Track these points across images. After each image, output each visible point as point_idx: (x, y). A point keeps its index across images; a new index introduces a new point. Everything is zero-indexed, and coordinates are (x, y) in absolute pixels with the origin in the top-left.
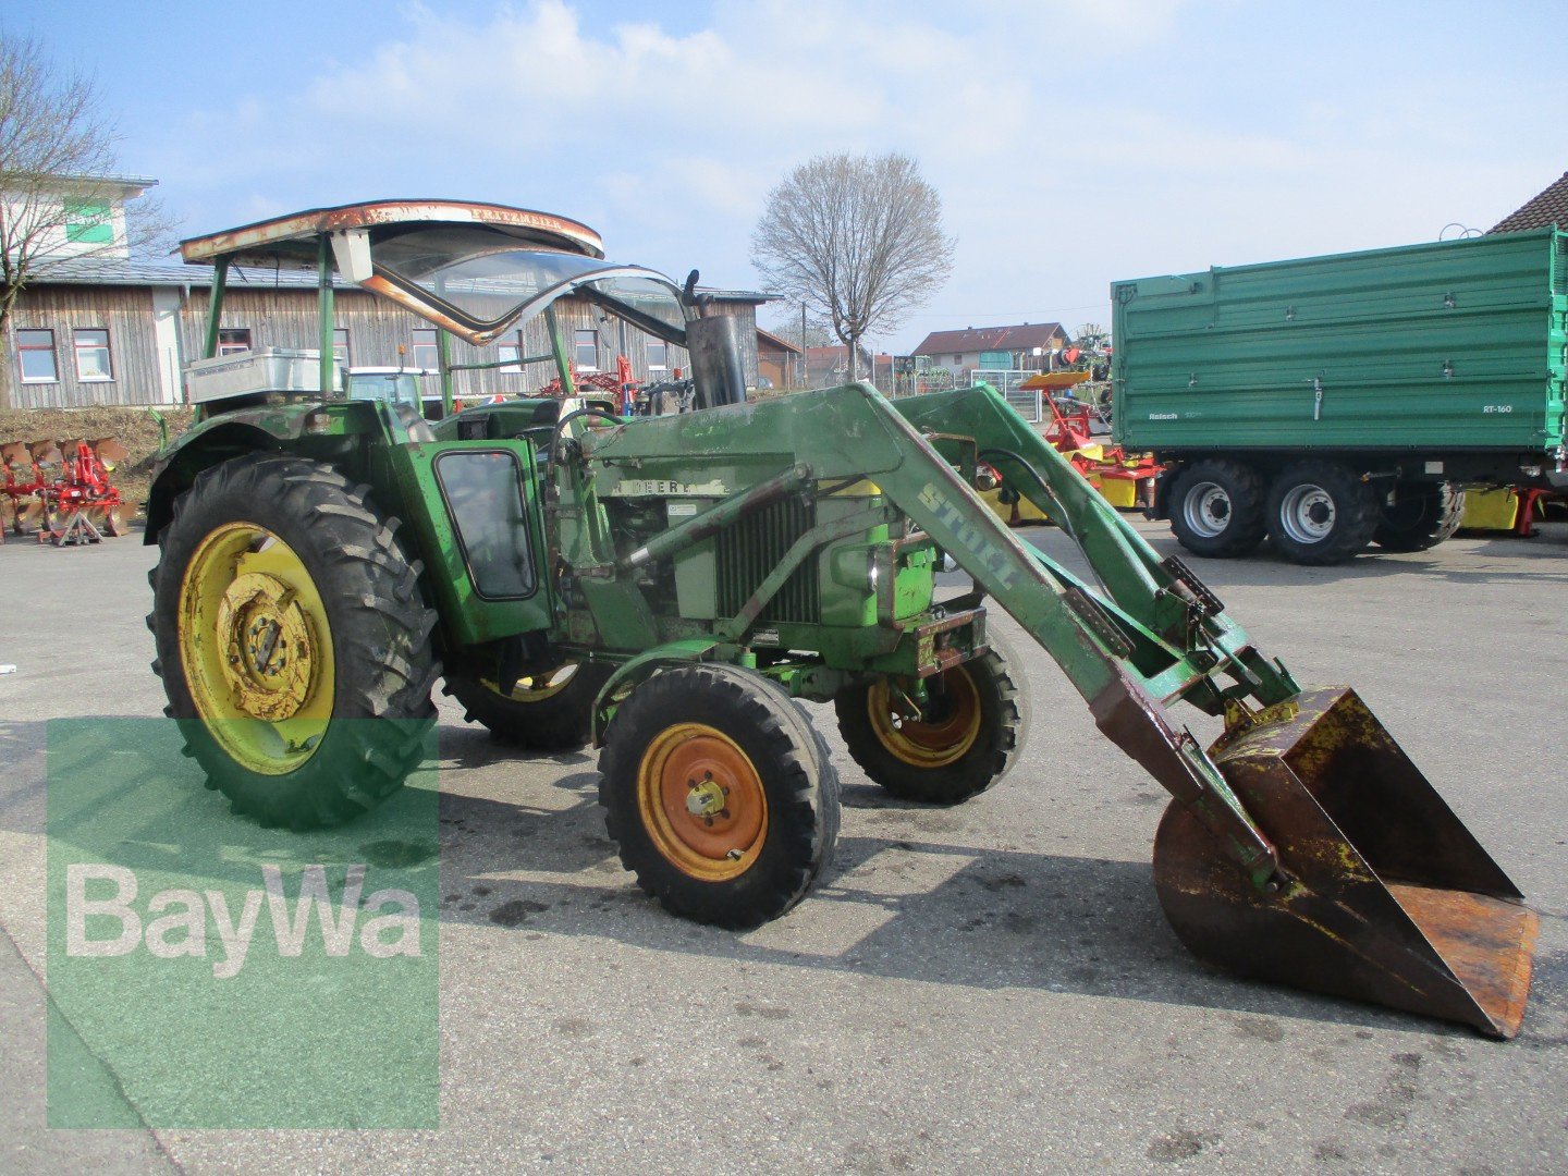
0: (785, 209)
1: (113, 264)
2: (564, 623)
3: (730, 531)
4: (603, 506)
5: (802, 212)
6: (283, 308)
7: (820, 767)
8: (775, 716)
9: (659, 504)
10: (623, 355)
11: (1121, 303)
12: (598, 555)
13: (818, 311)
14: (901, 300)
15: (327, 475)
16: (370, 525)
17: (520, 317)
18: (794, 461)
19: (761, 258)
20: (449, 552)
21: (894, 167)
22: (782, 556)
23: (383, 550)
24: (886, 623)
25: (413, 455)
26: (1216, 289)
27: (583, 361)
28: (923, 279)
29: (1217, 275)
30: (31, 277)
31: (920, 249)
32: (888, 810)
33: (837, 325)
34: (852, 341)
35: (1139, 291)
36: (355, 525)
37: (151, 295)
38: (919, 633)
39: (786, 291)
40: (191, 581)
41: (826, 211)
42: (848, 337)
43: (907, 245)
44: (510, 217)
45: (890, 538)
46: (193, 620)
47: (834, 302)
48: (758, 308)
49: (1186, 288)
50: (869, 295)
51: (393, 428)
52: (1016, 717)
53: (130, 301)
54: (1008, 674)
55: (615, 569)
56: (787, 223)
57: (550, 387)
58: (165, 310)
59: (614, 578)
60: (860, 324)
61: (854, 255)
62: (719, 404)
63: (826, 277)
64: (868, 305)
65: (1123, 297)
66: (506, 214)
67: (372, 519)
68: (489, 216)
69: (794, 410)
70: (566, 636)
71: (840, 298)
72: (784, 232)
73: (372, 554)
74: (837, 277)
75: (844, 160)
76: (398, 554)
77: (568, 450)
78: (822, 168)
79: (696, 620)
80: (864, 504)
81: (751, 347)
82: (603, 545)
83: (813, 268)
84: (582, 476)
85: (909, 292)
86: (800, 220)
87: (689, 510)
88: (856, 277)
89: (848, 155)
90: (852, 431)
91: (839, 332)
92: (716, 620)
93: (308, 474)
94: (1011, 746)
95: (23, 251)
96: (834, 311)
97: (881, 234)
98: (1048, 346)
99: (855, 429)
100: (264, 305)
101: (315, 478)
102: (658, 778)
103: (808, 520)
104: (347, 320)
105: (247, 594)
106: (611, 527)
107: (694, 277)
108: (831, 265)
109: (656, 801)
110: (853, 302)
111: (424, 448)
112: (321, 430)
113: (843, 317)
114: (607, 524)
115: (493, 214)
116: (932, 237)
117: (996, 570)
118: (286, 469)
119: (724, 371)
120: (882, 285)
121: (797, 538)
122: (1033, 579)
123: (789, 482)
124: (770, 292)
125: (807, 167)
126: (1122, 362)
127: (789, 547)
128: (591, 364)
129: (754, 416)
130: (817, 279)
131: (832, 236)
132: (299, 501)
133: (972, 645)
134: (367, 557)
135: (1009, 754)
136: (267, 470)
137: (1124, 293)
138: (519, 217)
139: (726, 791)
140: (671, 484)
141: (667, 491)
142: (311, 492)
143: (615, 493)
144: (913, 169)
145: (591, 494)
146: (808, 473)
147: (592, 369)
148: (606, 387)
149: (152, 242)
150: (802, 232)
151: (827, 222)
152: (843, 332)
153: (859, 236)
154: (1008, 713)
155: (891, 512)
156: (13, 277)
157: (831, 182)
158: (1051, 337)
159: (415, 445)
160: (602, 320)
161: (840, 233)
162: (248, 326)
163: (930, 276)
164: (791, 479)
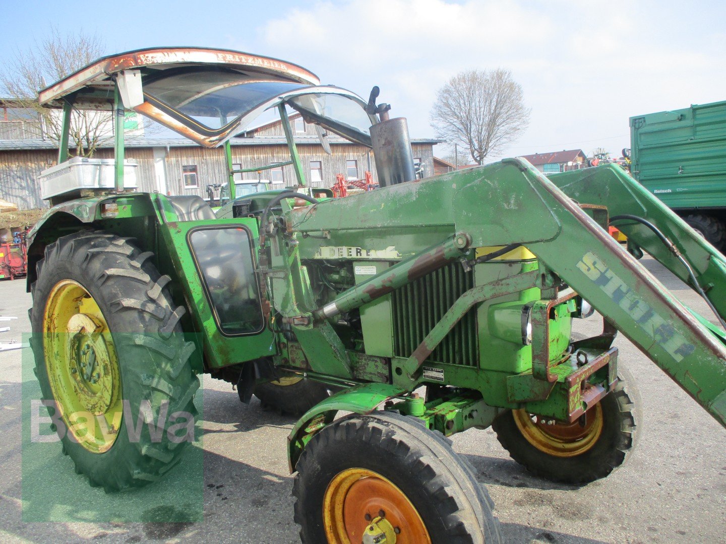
0: (446, 98)
1: (134, 138)
2: (285, 351)
3: (403, 289)
4: (305, 268)
5: (455, 100)
6: (212, 155)
7: (485, 526)
8: (440, 476)
9: (348, 264)
10: (369, 171)
11: (635, 128)
12: (301, 306)
13: (463, 147)
14: (504, 140)
15: (121, 247)
16: (144, 283)
17: (239, 124)
18: (454, 231)
19: (435, 122)
20: (200, 302)
21: (499, 76)
22: (445, 311)
23: (152, 301)
24: (539, 375)
25: (172, 231)
26: (694, 117)
27: (350, 175)
28: (515, 129)
29: (695, 109)
30: (98, 145)
31: (513, 115)
32: (530, 490)
33: (473, 153)
34: (480, 160)
35: (646, 121)
36: (133, 283)
37: (152, 151)
38: (569, 383)
39: (447, 138)
40: (49, 317)
41: (466, 98)
42: (478, 159)
43: (506, 113)
44: (247, 60)
45: (543, 299)
46: (53, 343)
47: (471, 142)
48: (434, 146)
49: (676, 118)
50: (488, 138)
51: (164, 211)
52: (632, 425)
53: (143, 154)
54: (626, 391)
55: (312, 319)
56: (448, 105)
57: (334, 188)
58: (159, 158)
59: (311, 326)
60: (484, 152)
61: (480, 119)
62: (395, 183)
63: (467, 131)
64: (488, 143)
65: (637, 126)
66: (243, 58)
67: (147, 278)
68: (230, 59)
69: (454, 186)
70: (286, 361)
71: (474, 140)
72: (446, 109)
73: (144, 305)
74: (472, 130)
75: (474, 73)
76: (165, 303)
77: (276, 225)
78: (464, 78)
79: (378, 357)
80: (516, 268)
81: (430, 165)
82: (305, 299)
83: (461, 127)
84: (287, 244)
85: (508, 136)
86: (453, 103)
87: (371, 270)
88: (482, 129)
89: (476, 71)
90: (510, 203)
91: (473, 156)
92: (394, 358)
93: (105, 246)
94: (629, 446)
95: (95, 133)
96: (471, 147)
97: (493, 108)
98: (575, 161)
99: (512, 202)
100: (203, 154)
101: (110, 249)
102: (341, 506)
103: (468, 282)
104: (241, 159)
105: (77, 329)
106: (312, 284)
107: (375, 92)
108: (469, 124)
109: (340, 525)
110: (480, 142)
111: (180, 226)
112: (109, 215)
113: (475, 150)
114: (308, 282)
115: (234, 57)
116: (518, 108)
117: (665, 340)
118: (92, 243)
119: (399, 161)
120: (494, 133)
121: (458, 296)
122: (709, 352)
123: (450, 250)
124: (439, 139)
125: (456, 78)
126: (637, 162)
127: (452, 304)
128: (354, 176)
129: (419, 193)
130: (462, 131)
131: (469, 110)
132: (96, 266)
133: (608, 382)
134: (139, 307)
135: (627, 452)
136: (80, 244)
137: (637, 123)
138: (254, 60)
139: (397, 531)
140: (357, 249)
141: (354, 255)
142: (105, 259)
143: (317, 257)
144: (509, 76)
145: (296, 259)
146: (468, 243)
147: (355, 179)
148: (360, 187)
149: (151, 126)
150: (454, 109)
151: (466, 103)
152: (476, 157)
153: (482, 109)
154: (627, 422)
155: (549, 280)
156: (91, 145)
157: (468, 84)
158: (577, 156)
159: (174, 224)
160: (324, 136)
161: (473, 109)
162: (196, 164)
163: (518, 127)
164: (452, 247)
